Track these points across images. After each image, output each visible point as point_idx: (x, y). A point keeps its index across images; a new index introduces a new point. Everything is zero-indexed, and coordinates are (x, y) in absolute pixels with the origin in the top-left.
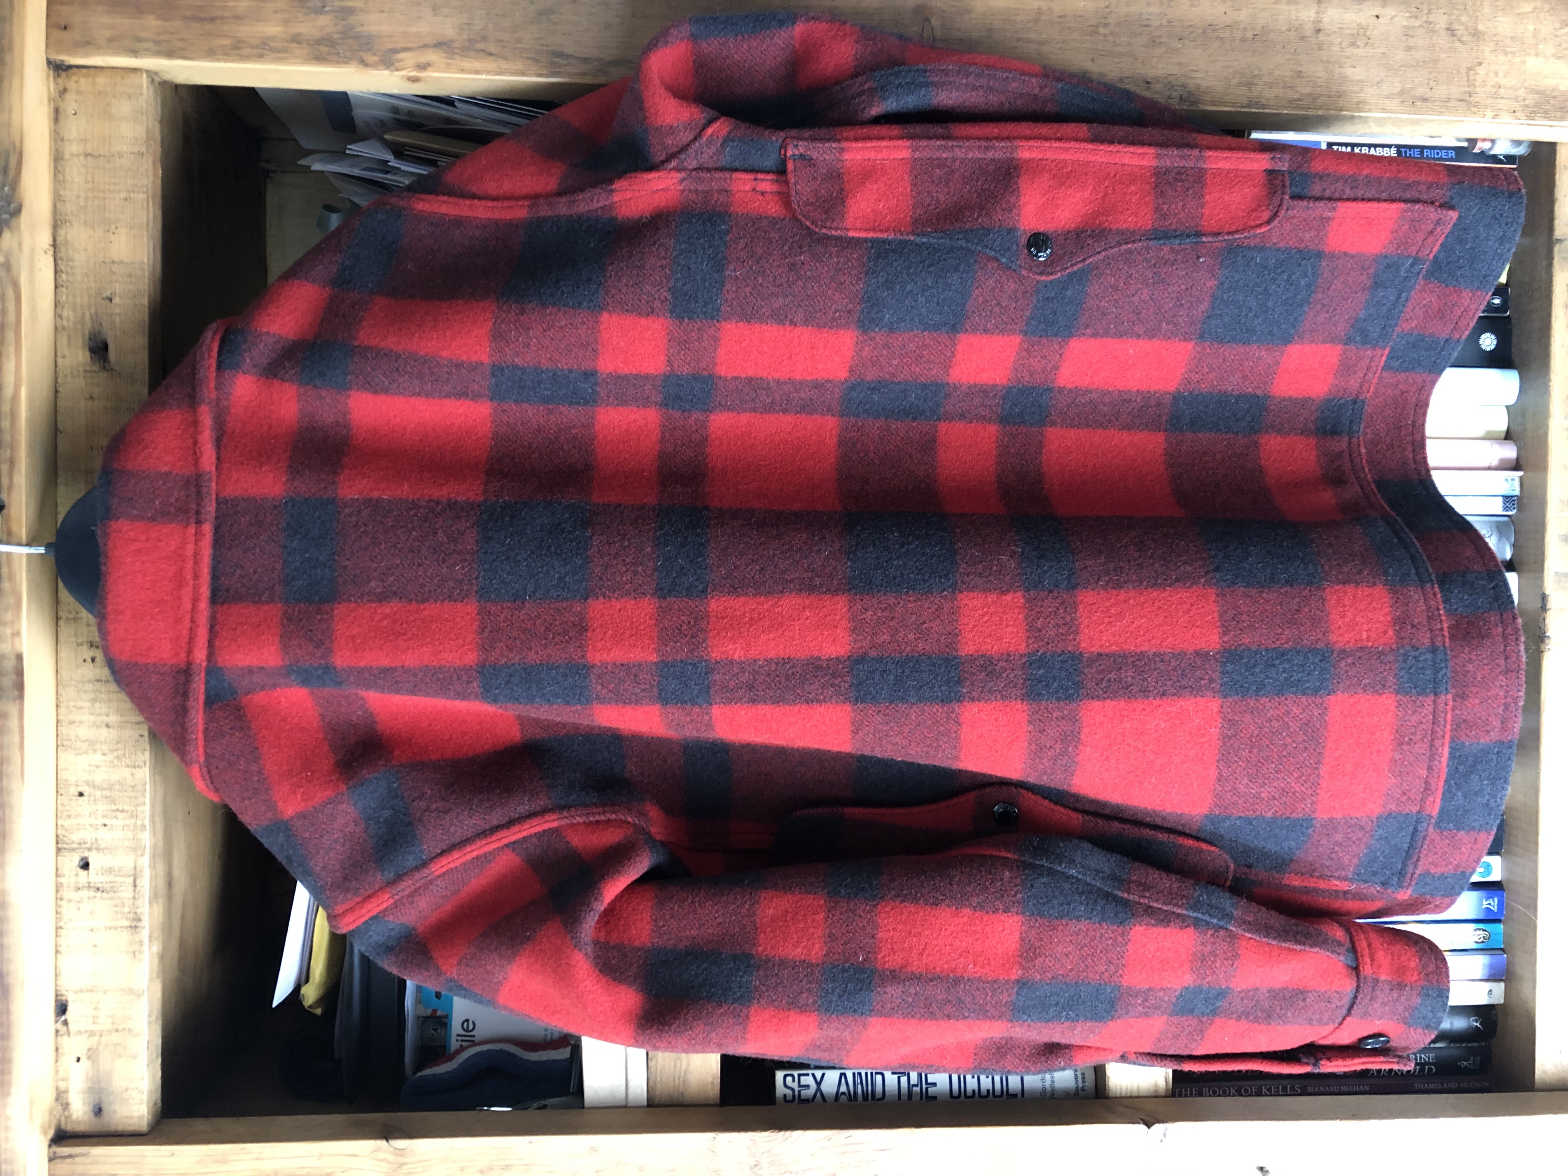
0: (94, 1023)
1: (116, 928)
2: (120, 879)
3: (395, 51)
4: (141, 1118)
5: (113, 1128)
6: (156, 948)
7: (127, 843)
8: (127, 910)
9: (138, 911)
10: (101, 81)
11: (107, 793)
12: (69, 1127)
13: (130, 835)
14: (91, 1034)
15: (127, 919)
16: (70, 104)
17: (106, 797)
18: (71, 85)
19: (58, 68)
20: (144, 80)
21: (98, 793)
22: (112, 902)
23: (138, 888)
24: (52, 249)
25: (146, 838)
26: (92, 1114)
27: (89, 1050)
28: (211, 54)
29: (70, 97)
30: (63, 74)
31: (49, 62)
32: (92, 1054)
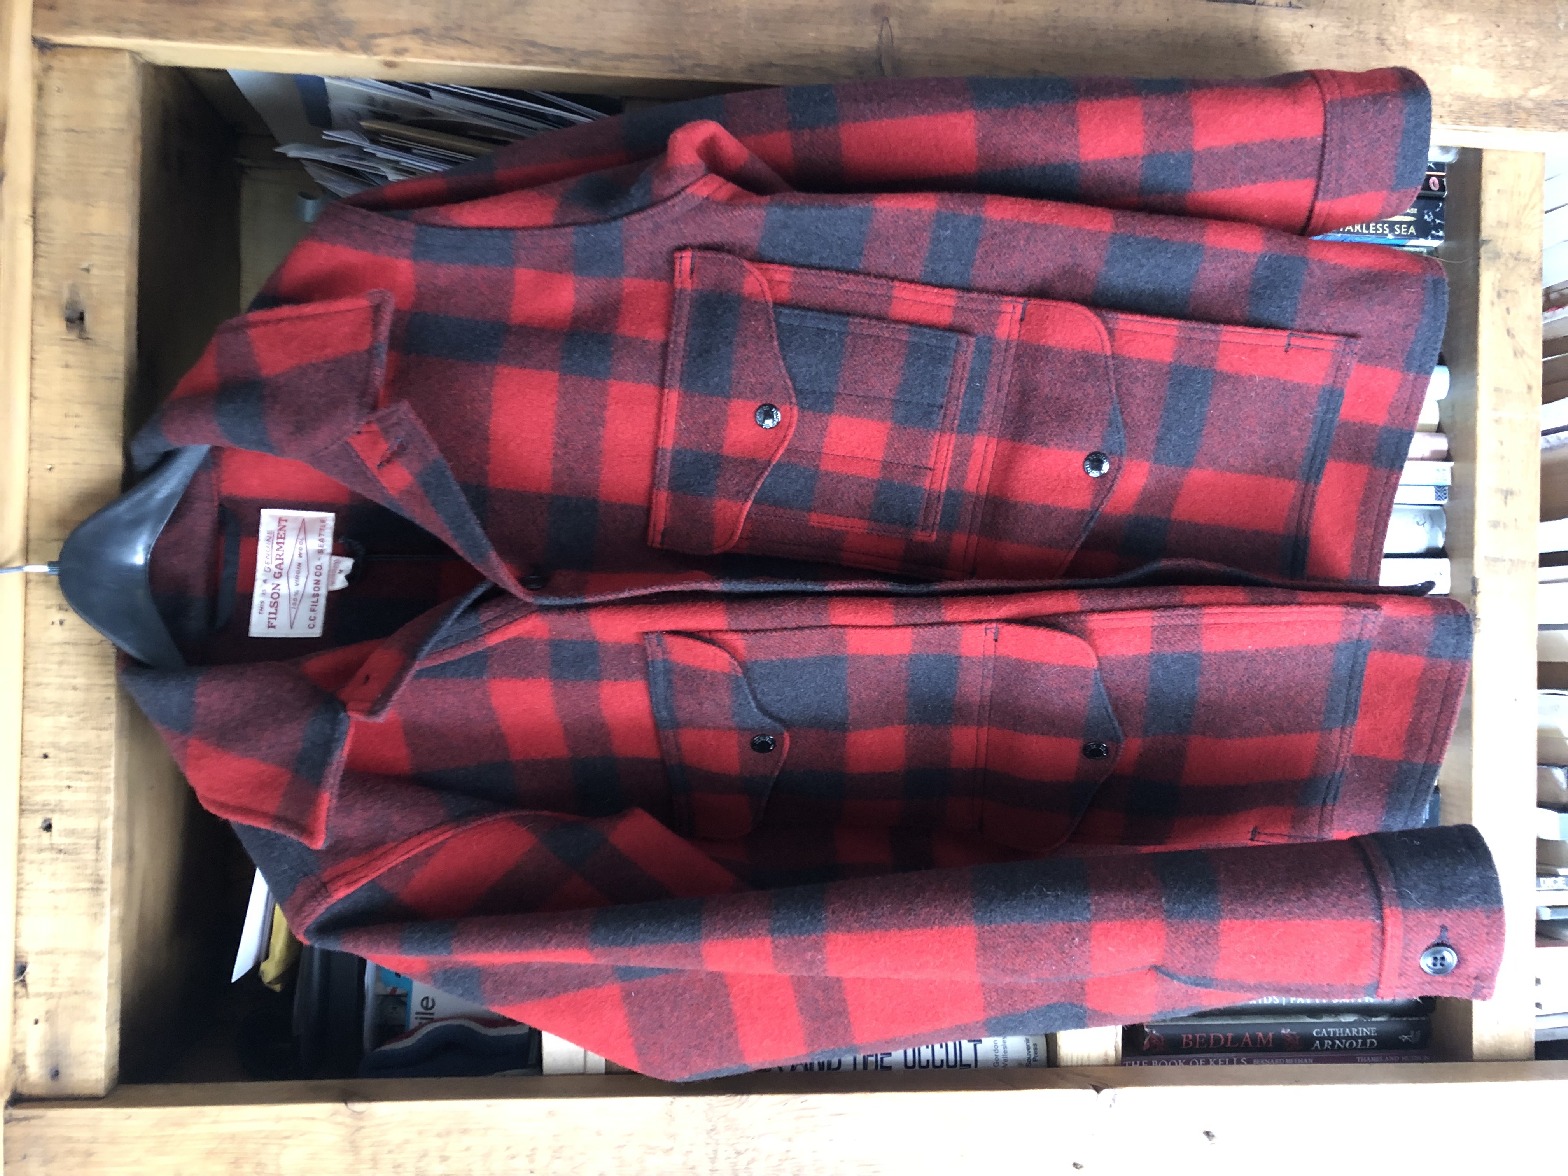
0: (53, 985)
1: (78, 890)
2: (83, 842)
3: (373, 36)
4: (97, 1081)
5: (69, 1091)
6: (117, 911)
7: (91, 805)
8: (89, 871)
9: (101, 873)
10: (86, 59)
11: (72, 755)
12: (25, 1090)
13: (94, 797)
14: (50, 996)
15: (90, 881)
16: (54, 81)
17: (72, 759)
18: (55, 63)
19: (42, 46)
20: (127, 60)
21: (64, 755)
22: (74, 864)
23: (101, 851)
24: (32, 219)
25: (111, 801)
26: (49, 1076)
27: (47, 1012)
28: (193, 35)
29: (54, 74)
30: (48, 52)
31: (35, 40)
32: (51, 1016)
